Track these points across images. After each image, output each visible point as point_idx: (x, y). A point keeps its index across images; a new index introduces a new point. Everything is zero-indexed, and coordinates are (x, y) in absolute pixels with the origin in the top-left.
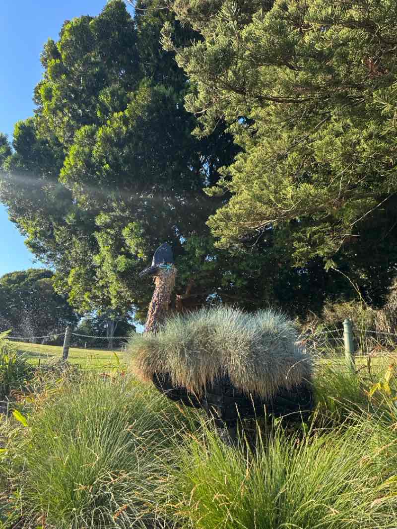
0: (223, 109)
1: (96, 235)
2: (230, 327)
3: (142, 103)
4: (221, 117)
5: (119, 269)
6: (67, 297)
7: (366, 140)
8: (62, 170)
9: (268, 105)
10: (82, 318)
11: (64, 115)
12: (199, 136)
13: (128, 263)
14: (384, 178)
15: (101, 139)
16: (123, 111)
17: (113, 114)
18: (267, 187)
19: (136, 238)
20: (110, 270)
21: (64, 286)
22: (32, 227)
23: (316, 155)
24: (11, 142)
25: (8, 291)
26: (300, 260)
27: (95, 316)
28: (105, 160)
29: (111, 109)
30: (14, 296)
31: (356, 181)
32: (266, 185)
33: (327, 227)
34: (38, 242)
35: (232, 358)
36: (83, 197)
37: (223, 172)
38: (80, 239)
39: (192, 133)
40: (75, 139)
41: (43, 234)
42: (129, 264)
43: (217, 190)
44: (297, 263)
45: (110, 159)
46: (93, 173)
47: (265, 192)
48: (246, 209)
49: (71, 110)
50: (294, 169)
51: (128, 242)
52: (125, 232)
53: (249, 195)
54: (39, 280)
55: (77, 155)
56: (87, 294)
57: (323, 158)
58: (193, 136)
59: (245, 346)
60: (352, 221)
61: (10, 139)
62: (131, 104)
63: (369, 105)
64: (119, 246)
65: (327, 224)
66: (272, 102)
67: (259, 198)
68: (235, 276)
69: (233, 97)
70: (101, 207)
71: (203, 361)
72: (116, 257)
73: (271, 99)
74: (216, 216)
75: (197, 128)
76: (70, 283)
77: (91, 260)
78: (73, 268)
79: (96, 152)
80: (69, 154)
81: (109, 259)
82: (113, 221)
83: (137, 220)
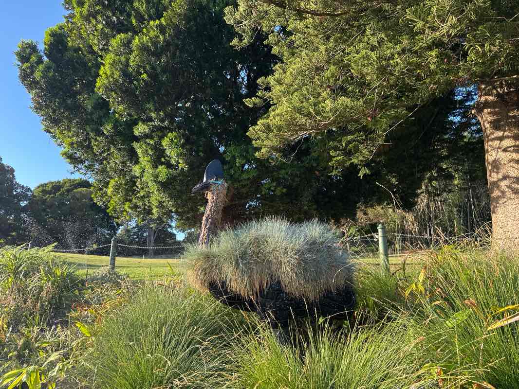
0: (261, 19)
1: (136, 145)
2: (280, 238)
3: (179, 11)
4: (259, 28)
5: (160, 179)
6: (107, 207)
7: (399, 54)
8: (98, 80)
9: (306, 18)
10: (121, 227)
11: (98, 22)
12: (238, 47)
13: (169, 173)
14: (416, 89)
15: (138, 48)
16: (159, 19)
17: (149, 22)
18: (307, 100)
19: (177, 148)
20: (151, 180)
21: (104, 197)
22: (68, 137)
23: (353, 69)
24: (43, 49)
25: (44, 202)
26: (337, 168)
27: (134, 225)
28: (142, 69)
29: (146, 17)
30: (51, 207)
31: (389, 92)
32: (305, 98)
33: (361, 136)
34: (76, 153)
35: (283, 266)
36: (121, 107)
37: (262, 83)
38: (119, 150)
39: (231, 44)
40: (110, 48)
41: (80, 144)
42: (170, 175)
43: (258, 101)
44: (334, 171)
45: (148, 68)
46: (131, 82)
47: (304, 104)
48: (286, 120)
49: (105, 18)
50: (331, 81)
51: (168, 152)
52: (165, 142)
53: (289, 107)
54: (75, 190)
55: (113, 64)
56: (128, 204)
57: (359, 72)
58: (232, 47)
59: (295, 254)
60: (385, 130)
61: (41, 47)
62: (167, 12)
63: (403, 21)
64: (159, 156)
65: (361, 133)
66: (310, 15)
67: (299, 110)
68: (274, 184)
69: (273, 9)
70: (140, 117)
71: (257, 270)
72: (157, 167)
73: (309, 13)
74: (258, 127)
75: (235, 39)
76: (109, 193)
77: (131, 170)
78: (112, 178)
79: (133, 61)
80: (104, 62)
81: (149, 169)
82: (153, 131)
83: (177, 130)
